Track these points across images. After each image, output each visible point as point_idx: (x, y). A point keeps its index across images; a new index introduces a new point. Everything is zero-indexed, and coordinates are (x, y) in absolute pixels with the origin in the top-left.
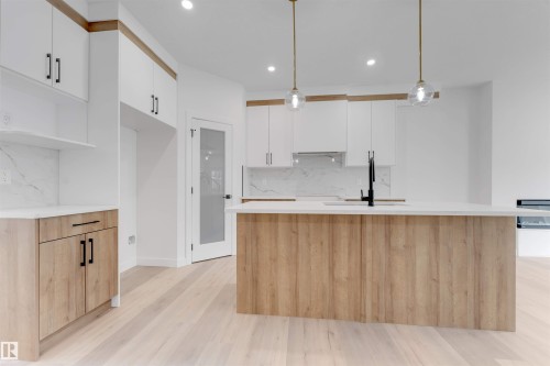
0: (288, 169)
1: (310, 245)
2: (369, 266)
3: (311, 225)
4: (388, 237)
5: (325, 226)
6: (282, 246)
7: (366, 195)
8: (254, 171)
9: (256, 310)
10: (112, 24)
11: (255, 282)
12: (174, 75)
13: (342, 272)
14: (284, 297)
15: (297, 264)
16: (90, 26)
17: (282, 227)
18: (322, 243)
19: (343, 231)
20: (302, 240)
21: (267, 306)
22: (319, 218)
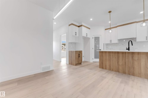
0: (117, 43)
1: (113, 58)
2: (127, 63)
3: (113, 54)
4: (133, 57)
5: (116, 54)
6: (107, 57)
7: (128, 48)
8: (107, 44)
9: (103, 68)
10: (81, 26)
11: (102, 63)
12: (89, 29)
13: (120, 63)
14: (108, 67)
15: (110, 61)
16: (79, 27)
17: (107, 54)
18: (116, 57)
19: (121, 55)
20: (111, 57)
21: (105, 68)
22: (115, 52)
